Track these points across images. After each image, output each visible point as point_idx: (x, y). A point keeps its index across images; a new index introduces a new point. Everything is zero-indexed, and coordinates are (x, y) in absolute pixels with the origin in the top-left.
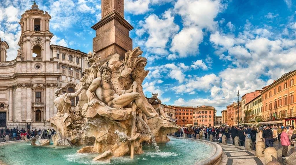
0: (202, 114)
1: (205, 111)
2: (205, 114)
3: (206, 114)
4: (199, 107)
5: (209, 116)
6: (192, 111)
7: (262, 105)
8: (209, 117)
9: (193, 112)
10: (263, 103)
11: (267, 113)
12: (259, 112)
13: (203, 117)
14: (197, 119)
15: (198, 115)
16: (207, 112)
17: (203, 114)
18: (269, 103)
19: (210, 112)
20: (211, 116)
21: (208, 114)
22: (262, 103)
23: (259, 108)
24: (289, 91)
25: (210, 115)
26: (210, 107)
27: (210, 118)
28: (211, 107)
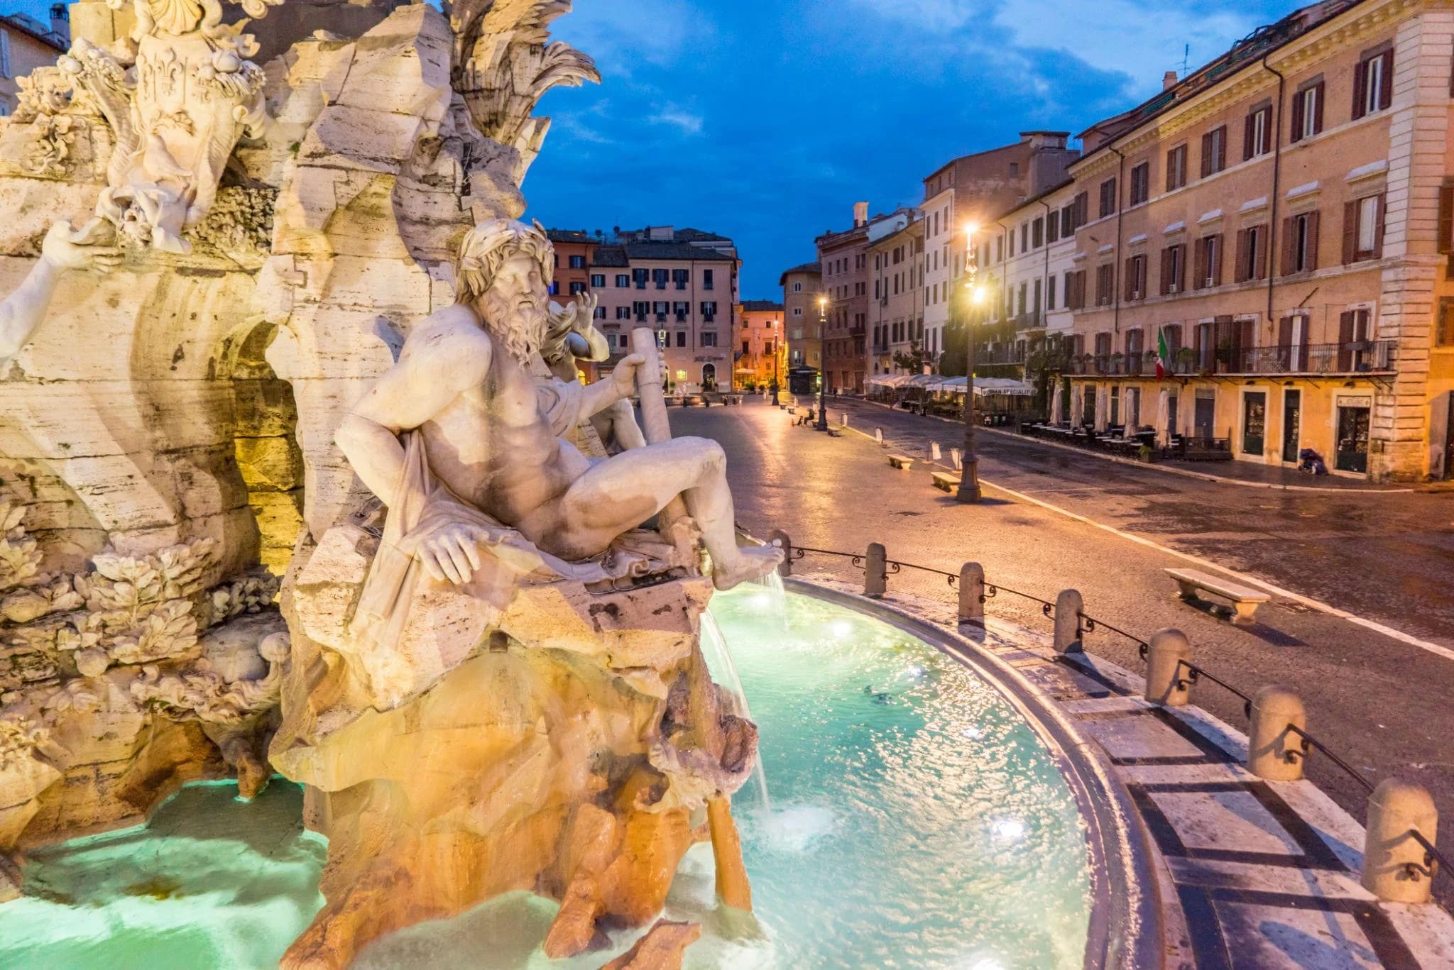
0: (651, 293)
1: (671, 266)
2: (671, 293)
3: (681, 287)
4: (632, 235)
5: (703, 304)
6: (584, 266)
7: (1077, 261)
8: (703, 310)
9: (593, 272)
10: (1079, 249)
11: (1104, 323)
12: (1052, 306)
13: (661, 309)
14: (618, 326)
15: (630, 295)
16: (686, 272)
17: (661, 287)
18: (1128, 253)
19: (708, 276)
20: (714, 304)
21: (695, 292)
22: (1074, 245)
23: (1052, 280)
24: (1283, 180)
25: (708, 297)
26: (705, 237)
27: (709, 318)
28: (714, 238)
